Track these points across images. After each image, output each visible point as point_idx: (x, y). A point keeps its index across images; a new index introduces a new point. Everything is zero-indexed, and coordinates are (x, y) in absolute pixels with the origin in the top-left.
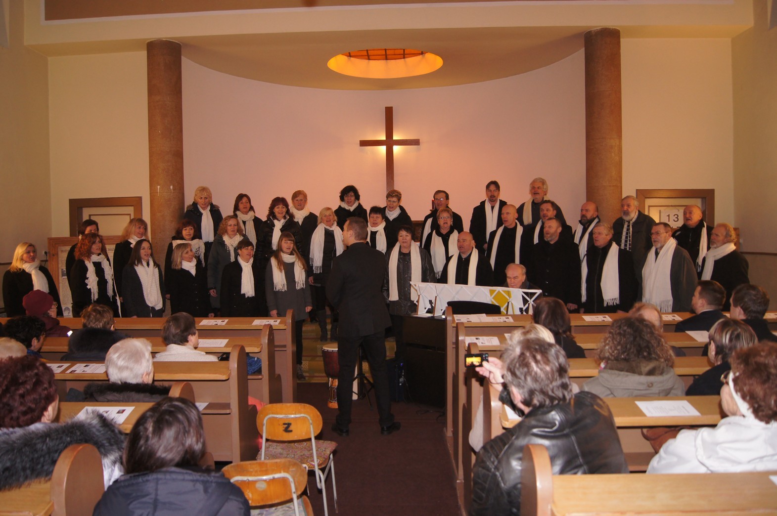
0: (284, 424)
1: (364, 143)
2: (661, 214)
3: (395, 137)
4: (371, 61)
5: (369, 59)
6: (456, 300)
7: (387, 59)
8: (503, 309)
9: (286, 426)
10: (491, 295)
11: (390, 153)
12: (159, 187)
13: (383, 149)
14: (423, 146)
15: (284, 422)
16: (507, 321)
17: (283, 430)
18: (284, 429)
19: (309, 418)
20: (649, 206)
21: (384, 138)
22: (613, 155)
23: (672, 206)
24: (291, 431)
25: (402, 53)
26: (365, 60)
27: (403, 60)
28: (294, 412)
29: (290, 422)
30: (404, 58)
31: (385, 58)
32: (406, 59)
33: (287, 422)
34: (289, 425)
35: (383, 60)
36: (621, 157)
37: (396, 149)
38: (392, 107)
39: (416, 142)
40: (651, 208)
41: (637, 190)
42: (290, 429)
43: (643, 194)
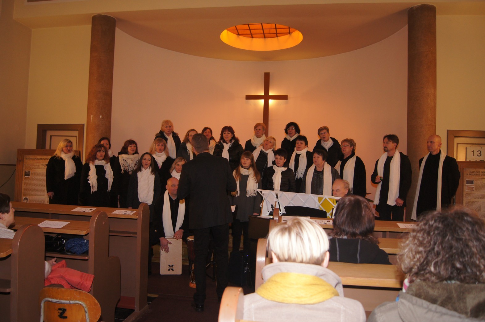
0: (60, 309)
1: (249, 97)
2: (467, 149)
3: (271, 94)
4: (254, 39)
5: (252, 37)
6: (291, 205)
7: (265, 37)
8: (329, 215)
9: (61, 311)
10: (319, 202)
11: (266, 105)
12: (92, 116)
13: (261, 102)
14: (290, 100)
15: (59, 308)
16: (327, 224)
17: (59, 316)
18: (59, 314)
19: (84, 305)
20: (458, 144)
21: (263, 94)
22: (429, 101)
23: (476, 144)
24: (66, 317)
25: (275, 32)
26: (250, 38)
27: (276, 38)
28: (69, 298)
29: (65, 308)
30: (277, 37)
31: (264, 37)
32: (279, 38)
33: (62, 308)
34: (64, 310)
35: (263, 38)
36: (436, 104)
37: (271, 102)
38: (269, 73)
39: (285, 98)
40: (459, 145)
41: (448, 130)
42: (65, 315)
43: (452, 134)
